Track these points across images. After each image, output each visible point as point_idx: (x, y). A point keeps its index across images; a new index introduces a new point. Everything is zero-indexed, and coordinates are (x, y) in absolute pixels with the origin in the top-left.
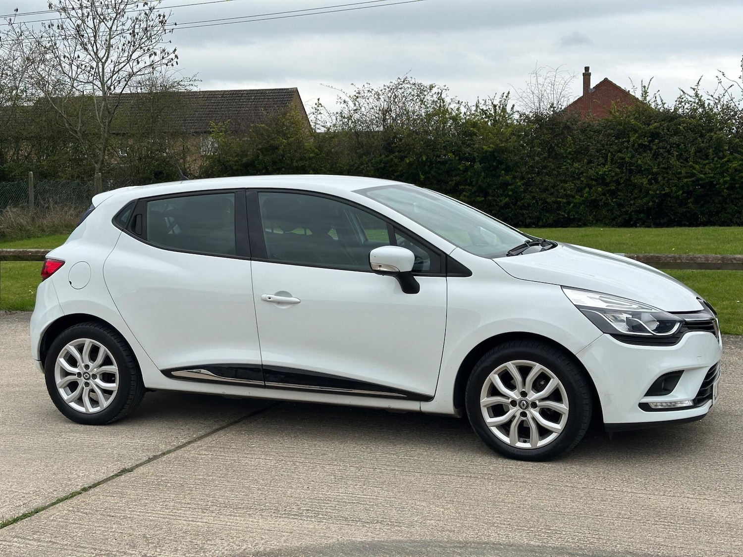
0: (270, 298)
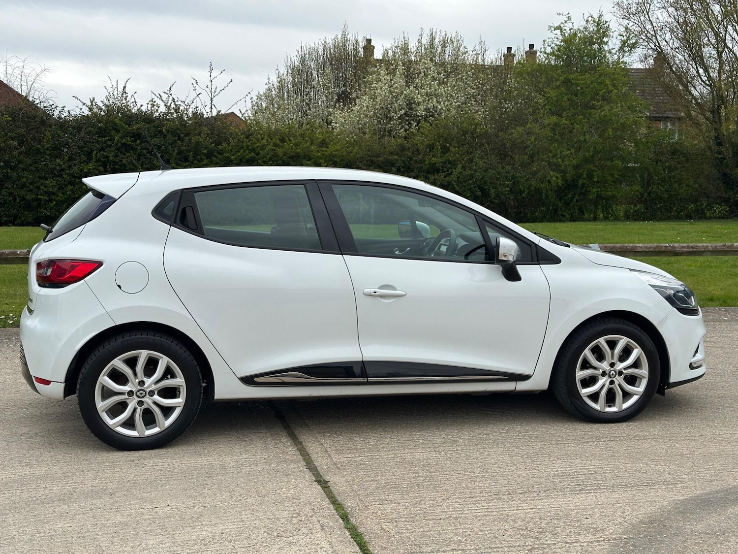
0: (375, 292)
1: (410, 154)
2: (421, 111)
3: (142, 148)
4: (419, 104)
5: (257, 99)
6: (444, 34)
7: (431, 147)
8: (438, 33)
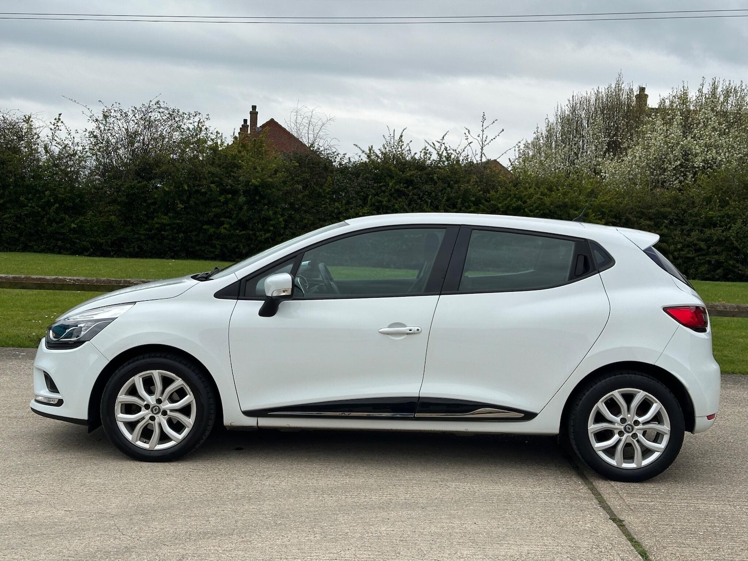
1: (684, 207)
2: (698, 162)
3: (413, 194)
4: (696, 155)
5: (524, 147)
6: (727, 83)
7: (709, 200)
8: (722, 82)
